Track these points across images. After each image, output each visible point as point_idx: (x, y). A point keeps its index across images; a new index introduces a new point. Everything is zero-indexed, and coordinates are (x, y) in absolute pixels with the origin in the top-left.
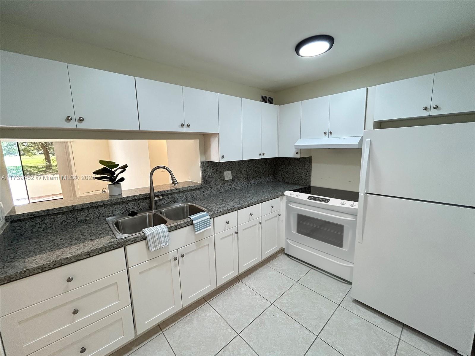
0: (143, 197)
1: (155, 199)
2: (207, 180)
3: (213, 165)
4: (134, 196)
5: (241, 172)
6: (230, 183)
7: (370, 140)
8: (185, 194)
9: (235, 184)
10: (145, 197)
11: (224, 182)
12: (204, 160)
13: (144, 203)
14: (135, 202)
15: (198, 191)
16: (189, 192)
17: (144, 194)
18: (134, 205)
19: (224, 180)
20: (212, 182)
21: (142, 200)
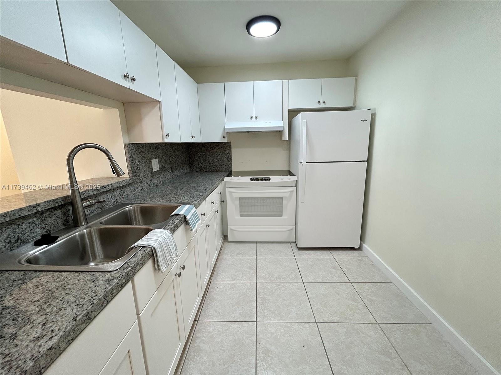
0: (53, 206)
1: (85, 204)
2: (136, 172)
3: (139, 150)
4: (34, 207)
5: (166, 161)
6: (158, 176)
7: (305, 120)
8: (113, 194)
9: (162, 176)
10: (57, 205)
11: (153, 174)
12: (127, 142)
13: (53, 219)
14: (35, 219)
15: (128, 189)
16: (118, 191)
17: (54, 200)
18: (33, 225)
19: (152, 171)
20: (142, 175)
21: (48, 213)
